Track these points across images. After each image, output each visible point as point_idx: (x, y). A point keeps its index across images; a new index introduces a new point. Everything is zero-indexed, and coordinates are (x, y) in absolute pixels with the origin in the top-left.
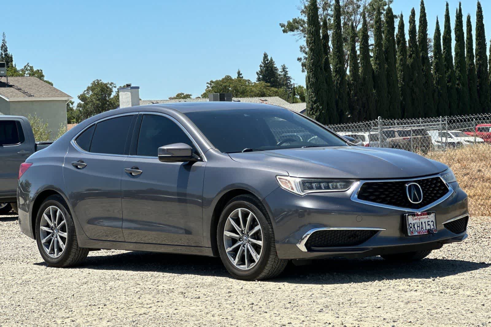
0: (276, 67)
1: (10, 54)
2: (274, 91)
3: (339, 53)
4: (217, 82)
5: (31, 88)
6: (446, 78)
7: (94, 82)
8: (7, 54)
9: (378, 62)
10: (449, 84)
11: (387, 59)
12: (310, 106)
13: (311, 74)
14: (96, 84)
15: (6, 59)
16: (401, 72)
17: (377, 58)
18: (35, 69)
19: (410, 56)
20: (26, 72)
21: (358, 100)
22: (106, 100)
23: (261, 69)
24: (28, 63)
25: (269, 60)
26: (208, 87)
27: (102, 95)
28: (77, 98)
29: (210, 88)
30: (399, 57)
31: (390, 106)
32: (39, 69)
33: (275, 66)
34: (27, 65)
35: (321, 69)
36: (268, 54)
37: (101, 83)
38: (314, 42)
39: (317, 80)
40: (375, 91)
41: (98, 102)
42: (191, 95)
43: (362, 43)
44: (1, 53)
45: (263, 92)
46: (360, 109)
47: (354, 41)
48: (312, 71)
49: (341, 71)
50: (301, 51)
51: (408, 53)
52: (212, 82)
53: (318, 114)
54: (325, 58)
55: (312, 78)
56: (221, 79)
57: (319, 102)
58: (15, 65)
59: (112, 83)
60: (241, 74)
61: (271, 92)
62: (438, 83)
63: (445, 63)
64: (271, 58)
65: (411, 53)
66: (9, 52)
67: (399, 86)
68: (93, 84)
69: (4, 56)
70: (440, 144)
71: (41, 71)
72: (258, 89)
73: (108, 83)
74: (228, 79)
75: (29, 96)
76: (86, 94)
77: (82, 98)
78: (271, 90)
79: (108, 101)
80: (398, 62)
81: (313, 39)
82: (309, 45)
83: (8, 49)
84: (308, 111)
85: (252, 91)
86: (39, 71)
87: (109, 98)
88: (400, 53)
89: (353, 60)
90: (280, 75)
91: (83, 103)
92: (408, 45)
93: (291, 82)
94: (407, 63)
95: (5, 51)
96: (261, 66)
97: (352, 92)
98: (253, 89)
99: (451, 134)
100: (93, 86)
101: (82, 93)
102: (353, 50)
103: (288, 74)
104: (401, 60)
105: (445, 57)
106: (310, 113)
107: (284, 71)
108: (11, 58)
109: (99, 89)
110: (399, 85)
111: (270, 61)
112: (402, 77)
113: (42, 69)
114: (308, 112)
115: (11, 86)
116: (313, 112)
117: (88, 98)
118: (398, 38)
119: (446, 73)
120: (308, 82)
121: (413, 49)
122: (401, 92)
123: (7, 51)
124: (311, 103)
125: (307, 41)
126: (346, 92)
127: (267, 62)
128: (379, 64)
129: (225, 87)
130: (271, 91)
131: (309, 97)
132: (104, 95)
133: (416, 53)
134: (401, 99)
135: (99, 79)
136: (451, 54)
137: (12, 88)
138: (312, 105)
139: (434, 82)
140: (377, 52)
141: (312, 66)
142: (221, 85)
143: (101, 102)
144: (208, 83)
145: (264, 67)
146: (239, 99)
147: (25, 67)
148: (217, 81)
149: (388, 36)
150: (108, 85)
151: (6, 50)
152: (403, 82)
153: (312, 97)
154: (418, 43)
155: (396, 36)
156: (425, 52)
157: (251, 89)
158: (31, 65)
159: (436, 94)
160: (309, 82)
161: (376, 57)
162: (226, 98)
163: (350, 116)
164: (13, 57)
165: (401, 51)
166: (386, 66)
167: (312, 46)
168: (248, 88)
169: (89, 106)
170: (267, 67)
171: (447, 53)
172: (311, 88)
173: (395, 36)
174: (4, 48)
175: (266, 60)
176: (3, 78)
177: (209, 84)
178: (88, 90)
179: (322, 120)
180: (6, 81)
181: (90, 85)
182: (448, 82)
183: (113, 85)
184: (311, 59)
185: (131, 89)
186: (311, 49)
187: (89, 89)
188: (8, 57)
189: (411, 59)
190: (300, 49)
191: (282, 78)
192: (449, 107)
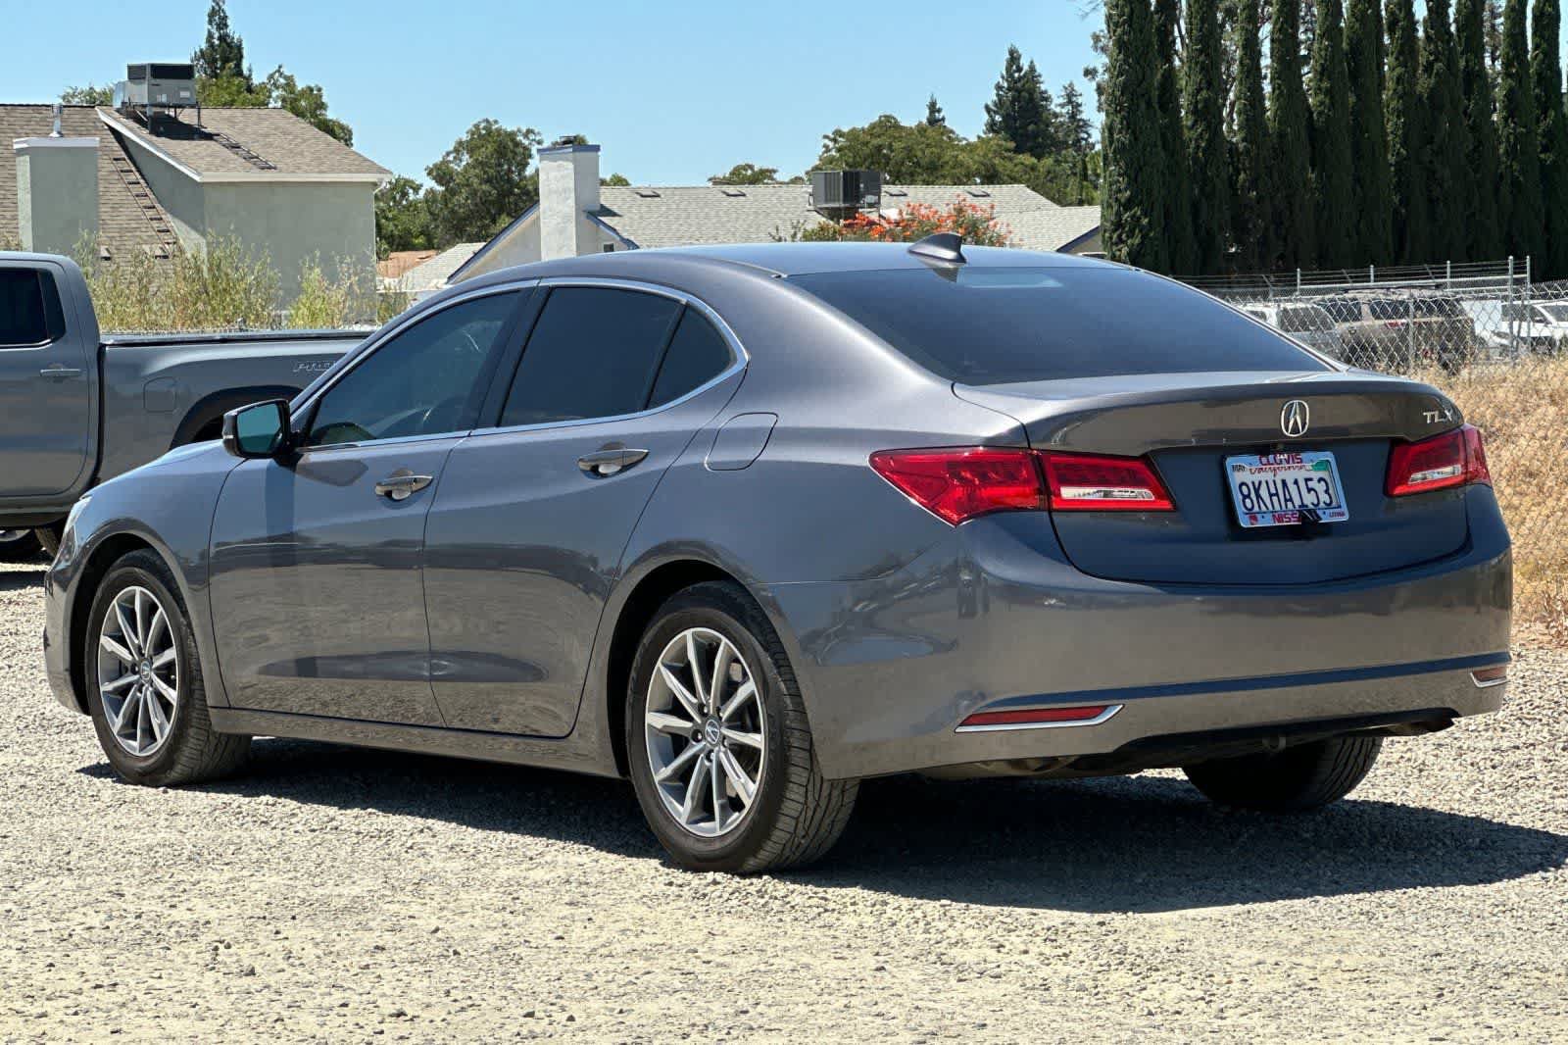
0: (1046, 92)
1: (236, 37)
2: (1026, 166)
3: (1207, 55)
4: (853, 135)
5: (271, 145)
6: (1539, 138)
7: (477, 126)
8: (227, 35)
9: (1325, 85)
10: (1548, 158)
11: (1354, 76)
12: (1113, 218)
13: (1118, 120)
14: (484, 132)
15: (224, 51)
16: (1398, 117)
17: (1322, 74)
18: (300, 86)
19: (1429, 68)
20: (274, 94)
21: (1260, 200)
22: (510, 181)
23: (998, 95)
24: (280, 67)
25: (1026, 68)
26: (827, 149)
27: (501, 165)
28: (425, 173)
29: (833, 153)
30: (1392, 69)
31: (1359, 221)
32: (313, 86)
33: (1043, 87)
34: (279, 71)
35: (1149, 104)
36: (1020, 51)
37: (498, 130)
38: (1130, 21)
39: (1136, 139)
40: (1313, 176)
41: (485, 187)
42: (775, 171)
43: (1278, 26)
44: (209, 32)
45: (993, 166)
46: (1266, 229)
47: (1253, 21)
48: (1120, 112)
49: (1208, 113)
50: (1095, 48)
51: (1422, 60)
52: (838, 133)
53: (1137, 241)
54: (1161, 71)
55: (1120, 132)
56: (866, 126)
57: (1140, 203)
58: (250, 70)
59: (529, 131)
60: (939, 111)
61: (1016, 169)
62: (1511, 153)
63: (1537, 91)
64: (1032, 62)
65: (1432, 58)
66: (234, 30)
67: (1391, 159)
68: (473, 134)
69: (217, 42)
70: (1505, 342)
71: (319, 90)
72: (976, 157)
73: (519, 131)
74: (887, 125)
75: (263, 168)
76: (450, 162)
77: (438, 175)
78: (1016, 161)
79: (517, 186)
80: (1390, 85)
81: (1127, 10)
82: (1115, 31)
83: (229, 22)
84: (1105, 231)
85: (958, 164)
86: (311, 90)
87: (519, 174)
88: (1397, 59)
89: (1247, 77)
90: (1056, 115)
91: (443, 188)
92: (1421, 34)
93: (1089, 135)
94: (1419, 89)
95: (219, 28)
96: (999, 87)
97: (1242, 176)
98: (960, 157)
99: (1543, 311)
100: (472, 139)
101: (438, 159)
102: (1251, 46)
103: (1081, 112)
104: (1399, 80)
105: (1539, 74)
106: (1111, 238)
107: (1070, 102)
108: (239, 48)
109: (490, 148)
110: (1389, 156)
111: (1025, 75)
112: (1401, 132)
113: (320, 86)
114: (1107, 235)
115: (209, 137)
116: (1120, 236)
117: (458, 174)
118: (1391, 13)
119: (1538, 121)
120: (1107, 142)
121: (1437, 47)
122: (1394, 180)
123: (226, 26)
124: (1115, 208)
125: (1109, 18)
126: (1224, 175)
127: (1016, 75)
128: (1329, 92)
129: (879, 148)
130: (1016, 165)
131: (1110, 190)
132: (506, 167)
133: (1448, 60)
134: (1396, 199)
135: (491, 120)
136: (1558, 63)
137: (213, 143)
138: (1118, 214)
139: (1501, 151)
140: (1323, 53)
141: (1122, 94)
142: (866, 144)
143: (495, 188)
144: (826, 137)
145: (1009, 89)
146: (905, 189)
147: (271, 77)
148: (853, 131)
149: (1360, 6)
150: (520, 138)
151: (222, 24)
152: (1402, 146)
153: (1120, 191)
154: (1453, 28)
155: (1387, 6)
156: (1476, 57)
157: (957, 157)
158: (287, 73)
159: (1505, 189)
160: (1111, 143)
161: (1319, 69)
162: (862, 186)
163: (1233, 250)
164: (244, 46)
165: (1401, 53)
166: (1352, 99)
167: (1124, 33)
168: (948, 155)
169: (461, 198)
170: (1019, 91)
171: (1543, 61)
172: (1117, 162)
173: (1383, 7)
174: (217, 18)
175: (1014, 67)
176: (187, 111)
177: (831, 140)
178: (456, 150)
179: (1149, 259)
180: (194, 122)
181: (465, 137)
182: (1545, 149)
183: (532, 137)
184: (1120, 74)
185: (574, 151)
186: (1121, 45)
187: (460, 146)
188: (229, 45)
189: (1430, 77)
190: (1092, 42)
191: (1062, 124)
192: (1547, 228)
